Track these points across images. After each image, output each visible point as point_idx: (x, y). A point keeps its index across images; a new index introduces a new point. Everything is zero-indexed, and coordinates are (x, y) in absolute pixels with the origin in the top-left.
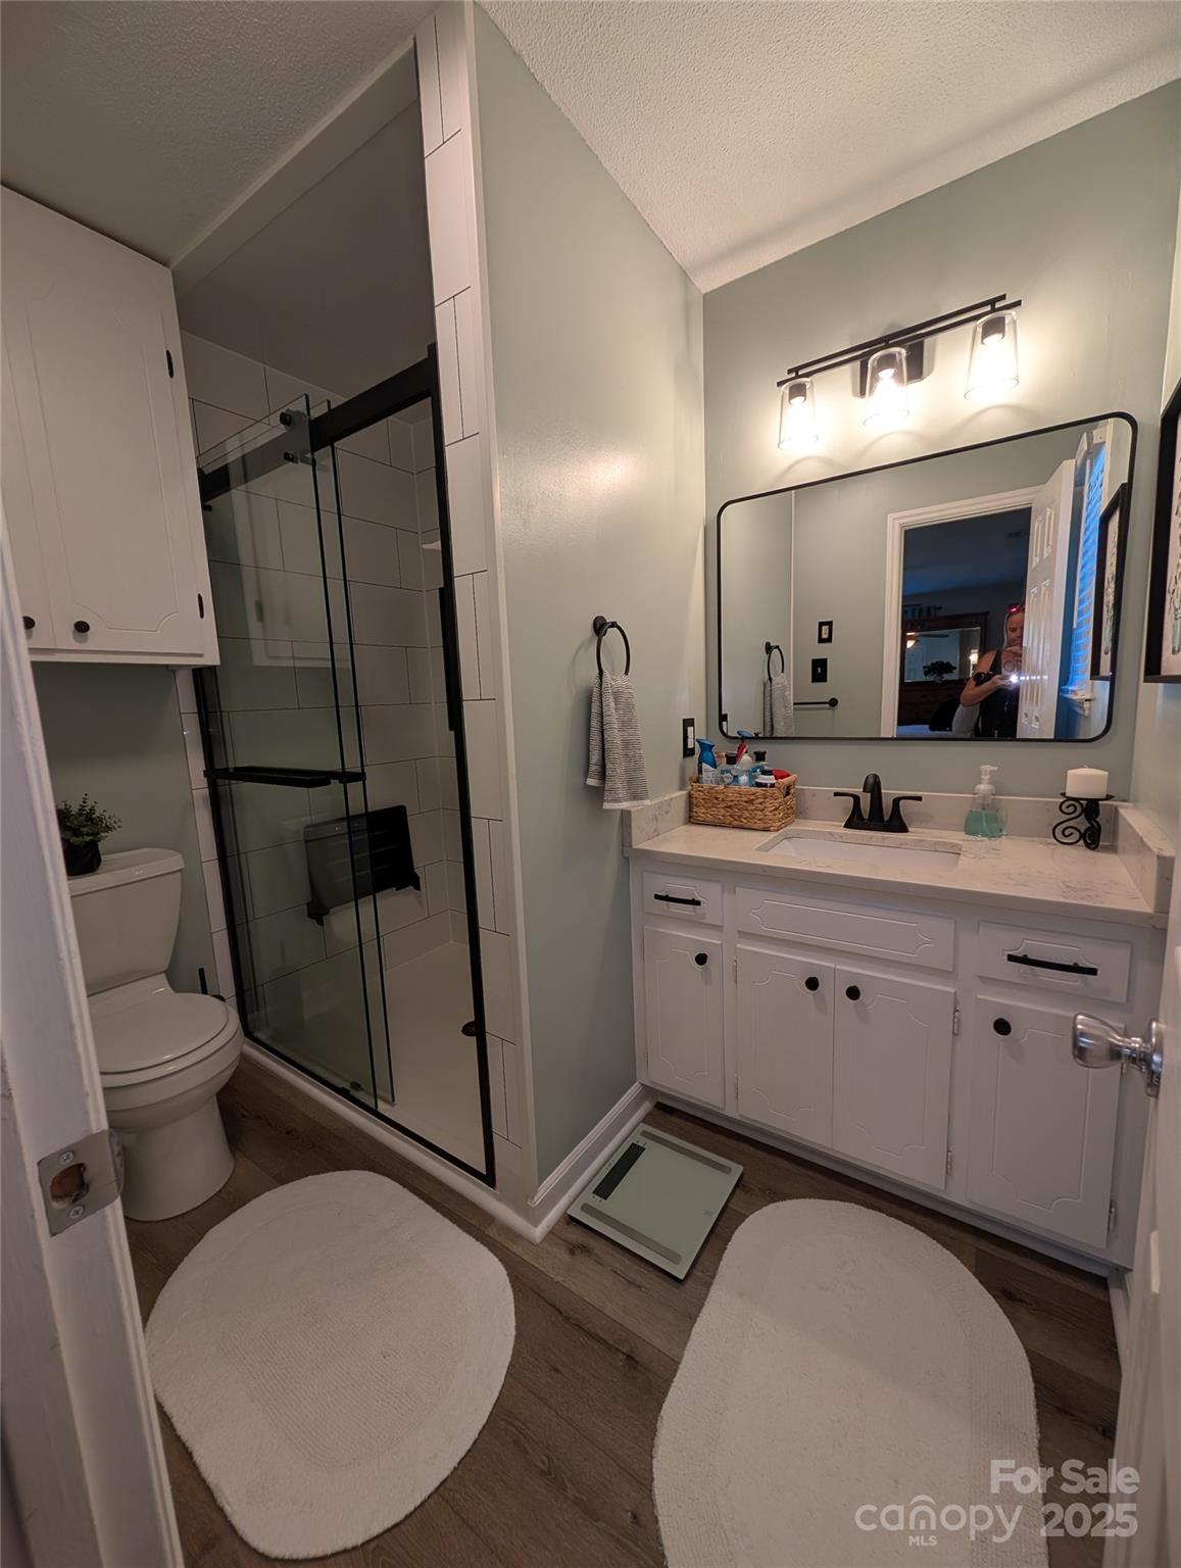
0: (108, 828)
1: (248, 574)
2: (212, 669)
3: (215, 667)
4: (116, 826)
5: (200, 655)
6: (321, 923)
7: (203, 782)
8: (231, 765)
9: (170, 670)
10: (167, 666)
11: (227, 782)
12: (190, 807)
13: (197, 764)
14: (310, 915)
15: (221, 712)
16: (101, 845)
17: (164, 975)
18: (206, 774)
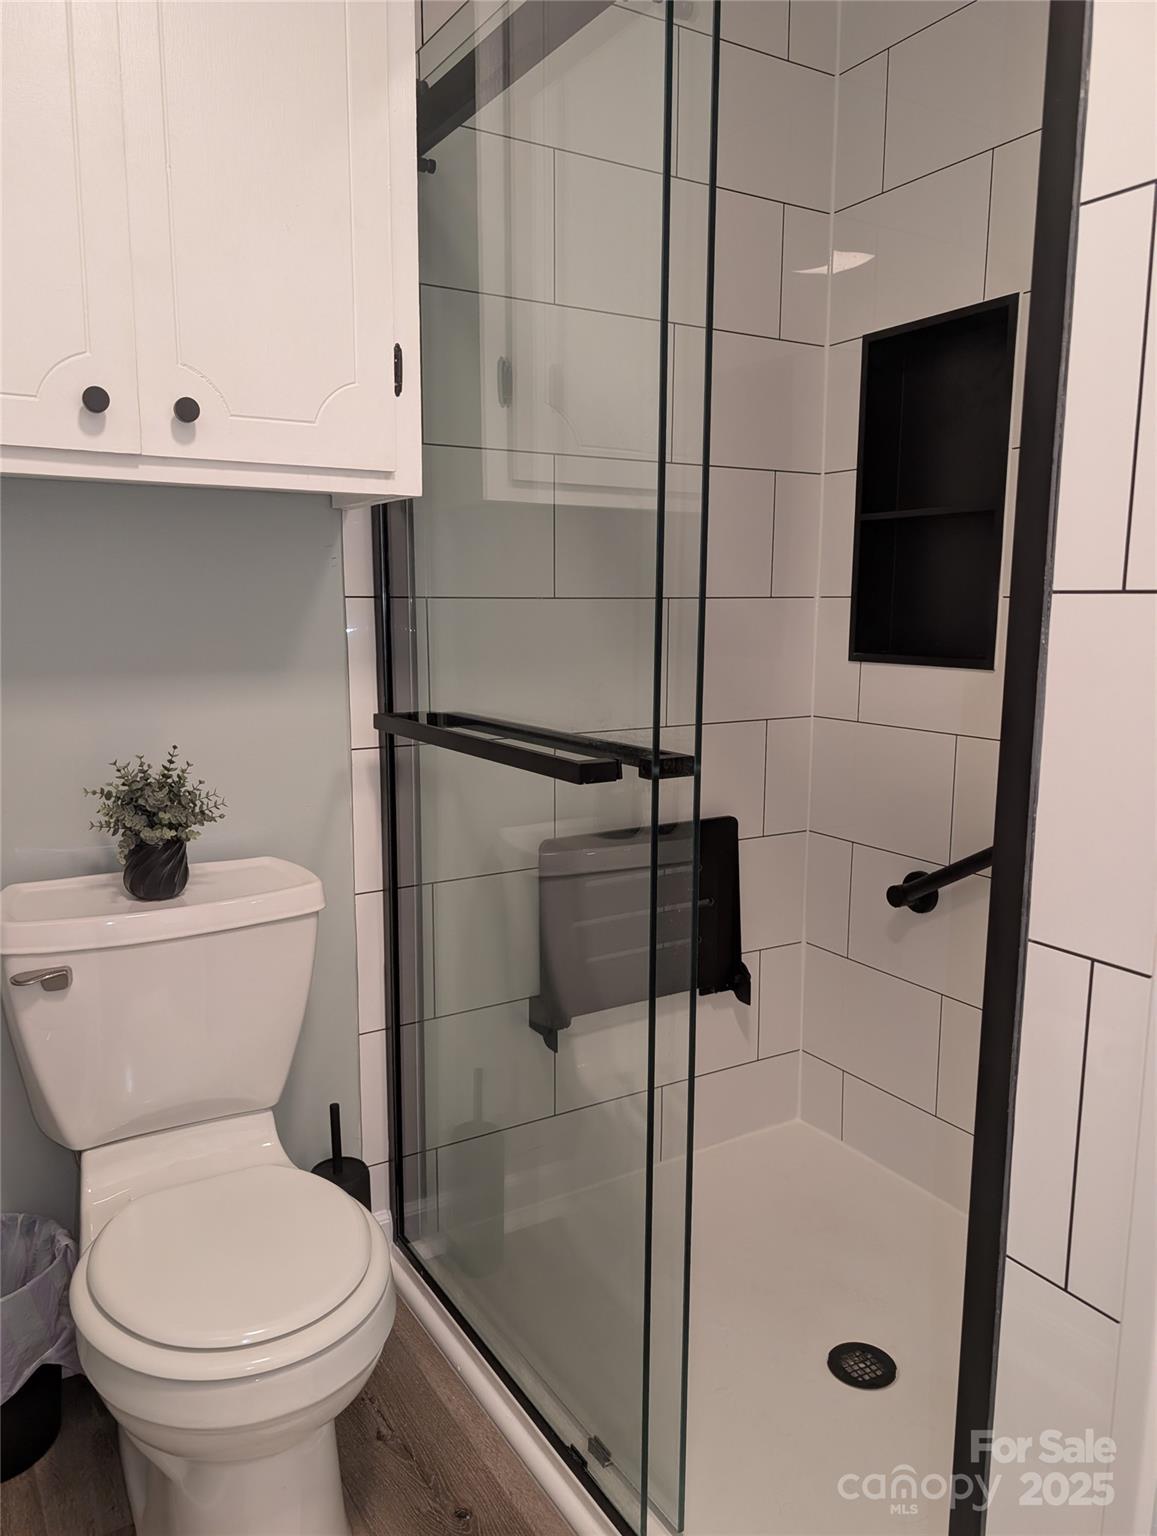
0: (203, 817)
1: (491, 310)
2: (407, 505)
3: (411, 500)
4: (216, 813)
5: (387, 475)
6: (552, 1043)
7: (372, 737)
8: (424, 709)
9: (331, 505)
10: (329, 496)
11: (413, 742)
12: (344, 783)
13: (364, 699)
14: (533, 1025)
15: (414, 598)
16: (191, 847)
17: (270, 1113)
18: (378, 721)
